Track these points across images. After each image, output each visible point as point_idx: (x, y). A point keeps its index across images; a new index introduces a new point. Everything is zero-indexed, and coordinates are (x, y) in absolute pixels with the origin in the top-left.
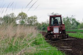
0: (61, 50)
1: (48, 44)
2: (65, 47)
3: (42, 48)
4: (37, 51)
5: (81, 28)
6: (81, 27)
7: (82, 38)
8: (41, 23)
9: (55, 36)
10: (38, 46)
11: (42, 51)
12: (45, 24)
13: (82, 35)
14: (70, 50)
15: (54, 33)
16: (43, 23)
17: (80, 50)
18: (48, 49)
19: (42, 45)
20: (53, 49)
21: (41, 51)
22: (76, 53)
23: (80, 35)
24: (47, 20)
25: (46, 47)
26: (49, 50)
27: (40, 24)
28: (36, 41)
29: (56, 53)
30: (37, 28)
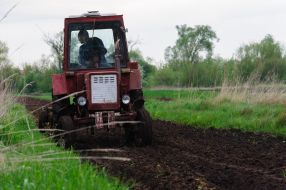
0: (92, 161)
1: (49, 141)
2: (106, 150)
3: (26, 153)
4: (10, 164)
5: (160, 84)
6: (158, 80)
7: (162, 119)
8: (22, 69)
9: (98, 116)
10: (14, 148)
11: (27, 164)
12: (37, 71)
13: (161, 108)
14: (124, 159)
15: (94, 101)
16: (28, 68)
17: (158, 160)
18: (49, 159)
19: (25, 144)
20: (64, 158)
21: (22, 164)
22: (145, 170)
23: (155, 107)
24: (43, 55)
25: (40, 150)
26: (52, 162)
27: (17, 71)
28: (4, 129)
29: (77, 172)
30: (7, 86)
